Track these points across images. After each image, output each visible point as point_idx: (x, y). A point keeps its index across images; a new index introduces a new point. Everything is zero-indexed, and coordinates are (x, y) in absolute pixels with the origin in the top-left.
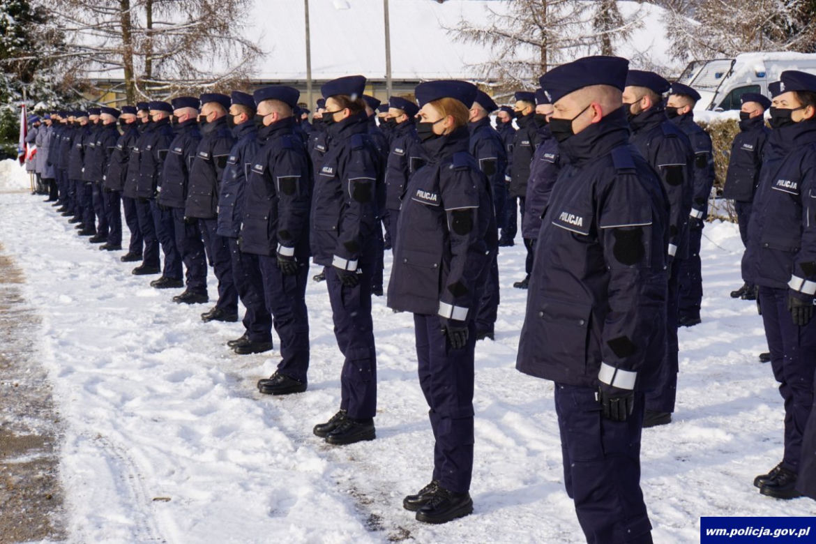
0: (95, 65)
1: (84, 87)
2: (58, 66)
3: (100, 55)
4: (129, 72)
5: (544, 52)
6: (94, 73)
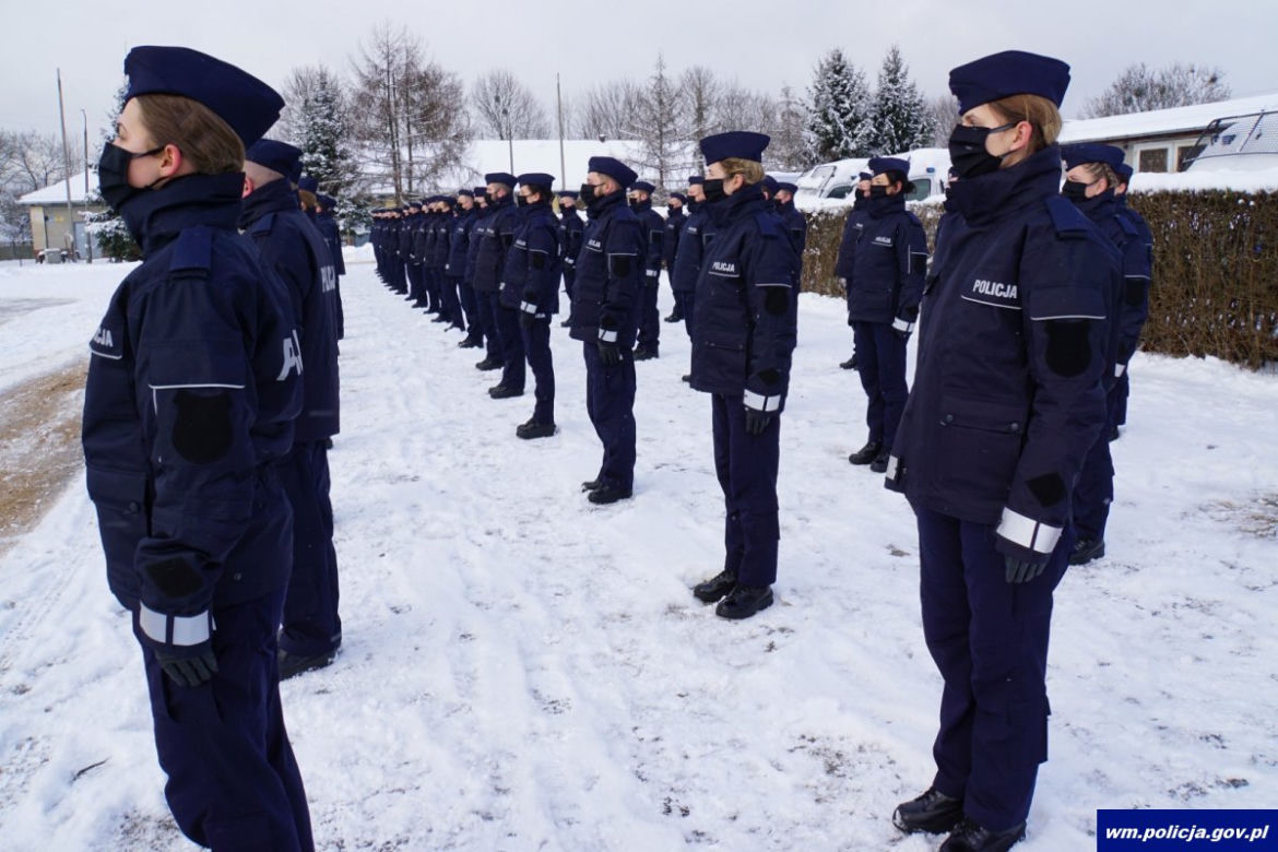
0: (378, 185)
1: (370, 199)
2: (355, 185)
3: (382, 178)
4: (398, 188)
5: (661, 172)
6: (376, 190)
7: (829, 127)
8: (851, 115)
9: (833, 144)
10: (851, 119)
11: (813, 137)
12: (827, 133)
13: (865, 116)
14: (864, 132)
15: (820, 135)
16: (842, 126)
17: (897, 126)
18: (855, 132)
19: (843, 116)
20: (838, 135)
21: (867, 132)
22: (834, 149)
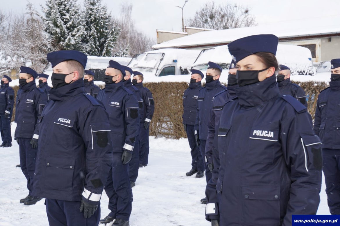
7: (58, 30)
8: (70, 23)
9: (60, 40)
10: (71, 26)
11: (47, 35)
12: (56, 33)
13: (79, 24)
14: (80, 33)
15: (51, 34)
16: (66, 30)
17: (98, 31)
18: (73, 33)
19: (65, 23)
20: (63, 35)
21: (82, 33)
22: (61, 43)
